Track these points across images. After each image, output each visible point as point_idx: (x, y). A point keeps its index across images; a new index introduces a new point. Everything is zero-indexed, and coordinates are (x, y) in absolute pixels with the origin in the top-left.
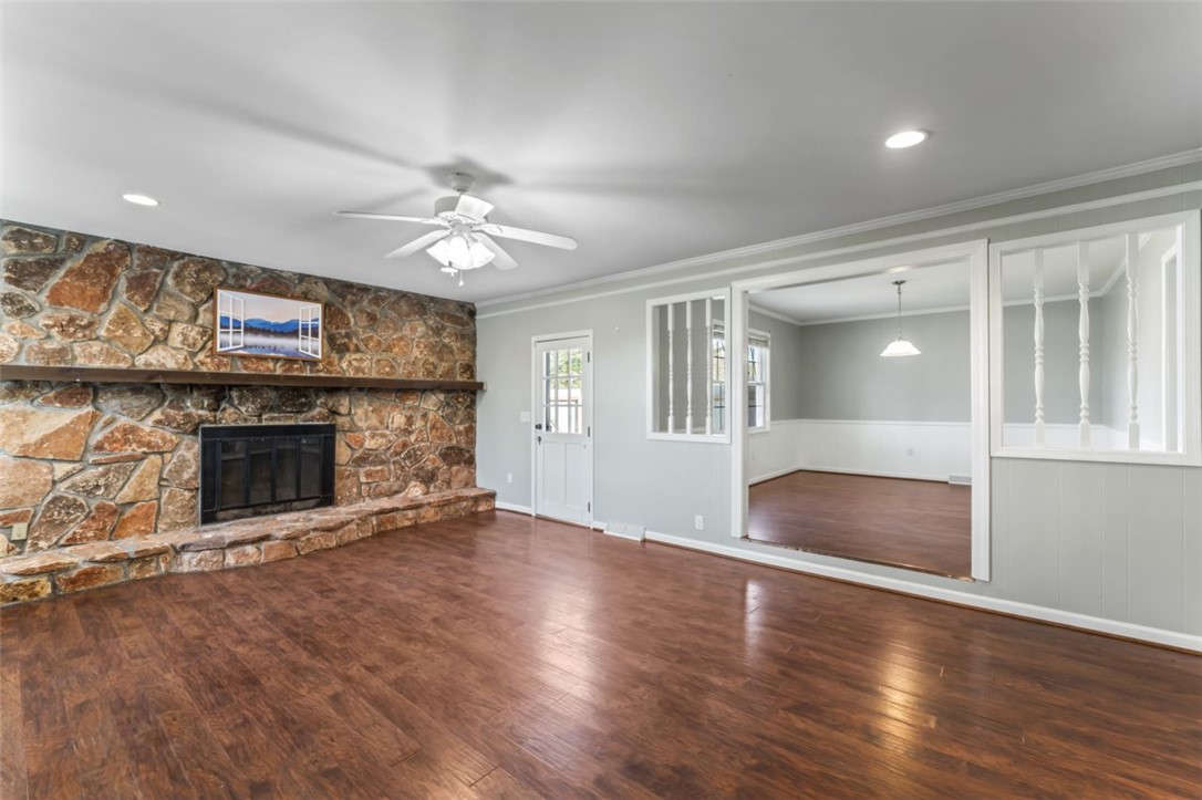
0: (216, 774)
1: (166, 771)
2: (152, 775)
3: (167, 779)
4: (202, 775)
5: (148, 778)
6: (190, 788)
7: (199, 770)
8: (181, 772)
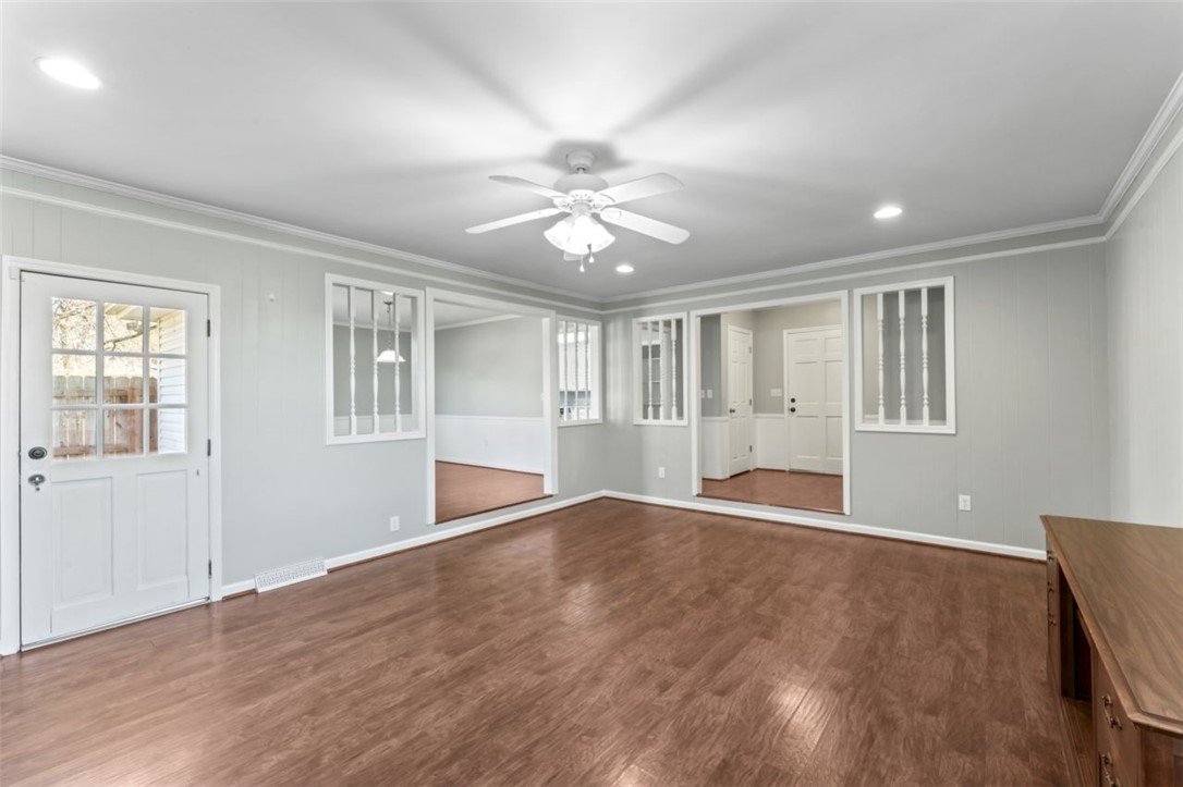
0: (847, 717)
1: (871, 750)
2: (882, 756)
3: (876, 742)
4: (855, 724)
5: (887, 756)
6: (869, 723)
7: (853, 729)
8: (864, 739)
